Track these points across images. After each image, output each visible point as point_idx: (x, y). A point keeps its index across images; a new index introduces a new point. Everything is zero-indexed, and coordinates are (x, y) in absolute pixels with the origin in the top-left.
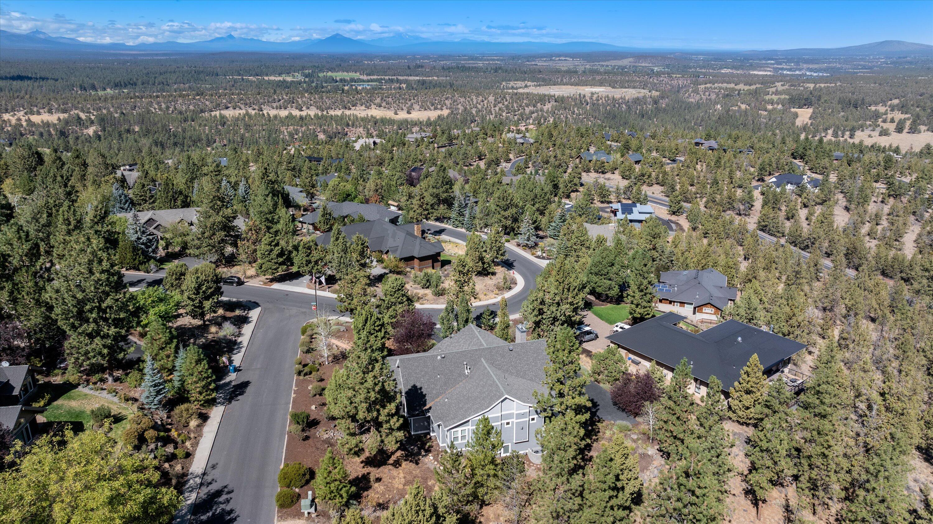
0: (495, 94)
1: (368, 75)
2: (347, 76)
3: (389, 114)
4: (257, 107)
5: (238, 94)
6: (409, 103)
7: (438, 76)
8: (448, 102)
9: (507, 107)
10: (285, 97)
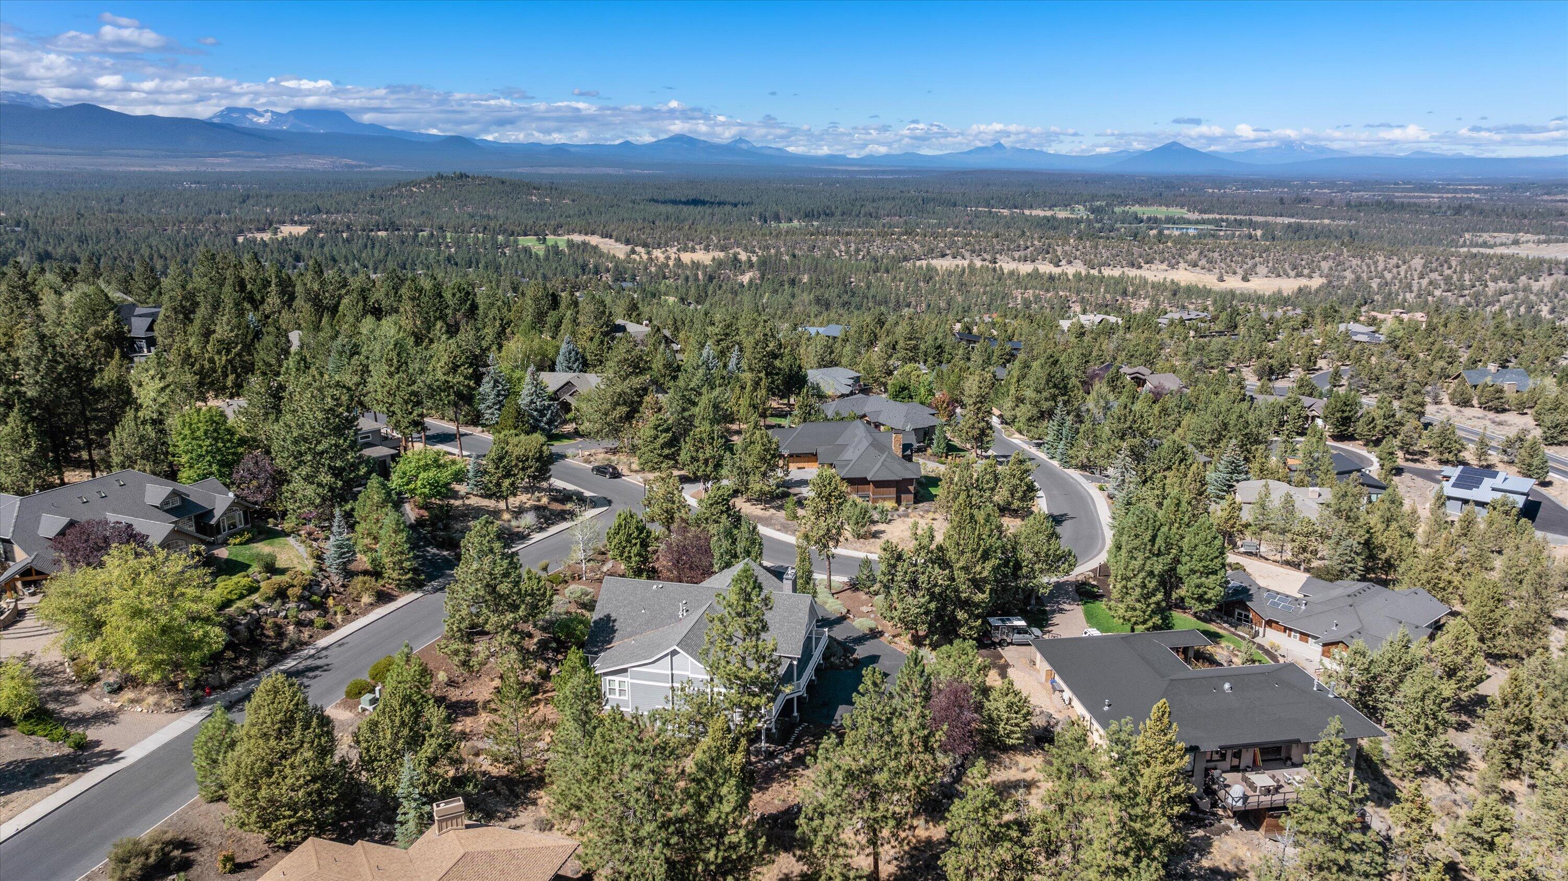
0: (1427, 256)
1: (1202, 212)
2: (1160, 212)
3: (1208, 280)
4: (988, 257)
5: (965, 236)
6: (1250, 263)
7: (1333, 219)
8: (1325, 265)
9: (1447, 280)
10: (1036, 242)
